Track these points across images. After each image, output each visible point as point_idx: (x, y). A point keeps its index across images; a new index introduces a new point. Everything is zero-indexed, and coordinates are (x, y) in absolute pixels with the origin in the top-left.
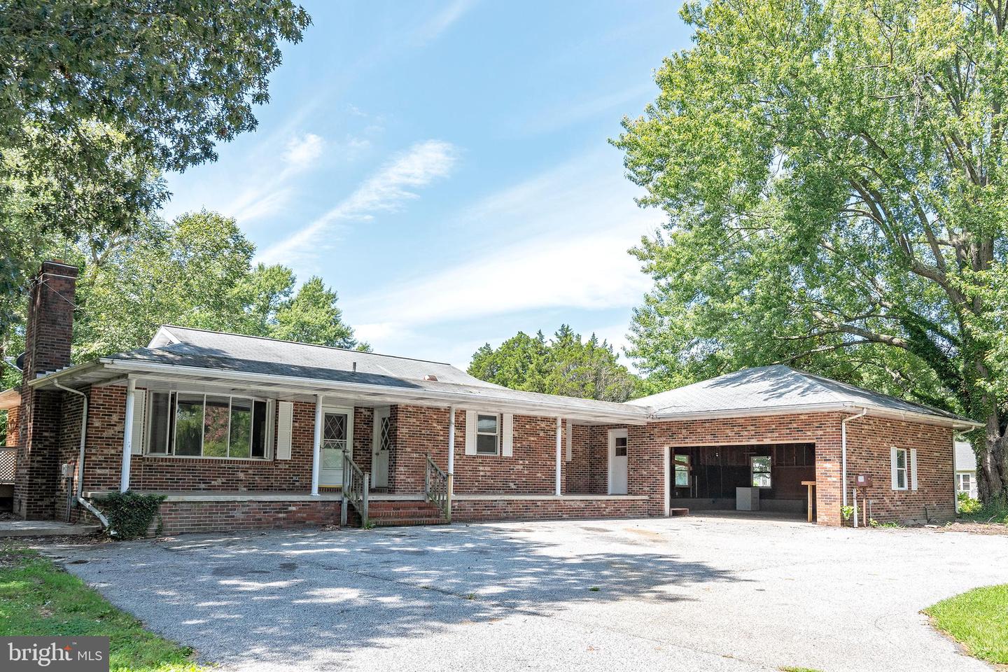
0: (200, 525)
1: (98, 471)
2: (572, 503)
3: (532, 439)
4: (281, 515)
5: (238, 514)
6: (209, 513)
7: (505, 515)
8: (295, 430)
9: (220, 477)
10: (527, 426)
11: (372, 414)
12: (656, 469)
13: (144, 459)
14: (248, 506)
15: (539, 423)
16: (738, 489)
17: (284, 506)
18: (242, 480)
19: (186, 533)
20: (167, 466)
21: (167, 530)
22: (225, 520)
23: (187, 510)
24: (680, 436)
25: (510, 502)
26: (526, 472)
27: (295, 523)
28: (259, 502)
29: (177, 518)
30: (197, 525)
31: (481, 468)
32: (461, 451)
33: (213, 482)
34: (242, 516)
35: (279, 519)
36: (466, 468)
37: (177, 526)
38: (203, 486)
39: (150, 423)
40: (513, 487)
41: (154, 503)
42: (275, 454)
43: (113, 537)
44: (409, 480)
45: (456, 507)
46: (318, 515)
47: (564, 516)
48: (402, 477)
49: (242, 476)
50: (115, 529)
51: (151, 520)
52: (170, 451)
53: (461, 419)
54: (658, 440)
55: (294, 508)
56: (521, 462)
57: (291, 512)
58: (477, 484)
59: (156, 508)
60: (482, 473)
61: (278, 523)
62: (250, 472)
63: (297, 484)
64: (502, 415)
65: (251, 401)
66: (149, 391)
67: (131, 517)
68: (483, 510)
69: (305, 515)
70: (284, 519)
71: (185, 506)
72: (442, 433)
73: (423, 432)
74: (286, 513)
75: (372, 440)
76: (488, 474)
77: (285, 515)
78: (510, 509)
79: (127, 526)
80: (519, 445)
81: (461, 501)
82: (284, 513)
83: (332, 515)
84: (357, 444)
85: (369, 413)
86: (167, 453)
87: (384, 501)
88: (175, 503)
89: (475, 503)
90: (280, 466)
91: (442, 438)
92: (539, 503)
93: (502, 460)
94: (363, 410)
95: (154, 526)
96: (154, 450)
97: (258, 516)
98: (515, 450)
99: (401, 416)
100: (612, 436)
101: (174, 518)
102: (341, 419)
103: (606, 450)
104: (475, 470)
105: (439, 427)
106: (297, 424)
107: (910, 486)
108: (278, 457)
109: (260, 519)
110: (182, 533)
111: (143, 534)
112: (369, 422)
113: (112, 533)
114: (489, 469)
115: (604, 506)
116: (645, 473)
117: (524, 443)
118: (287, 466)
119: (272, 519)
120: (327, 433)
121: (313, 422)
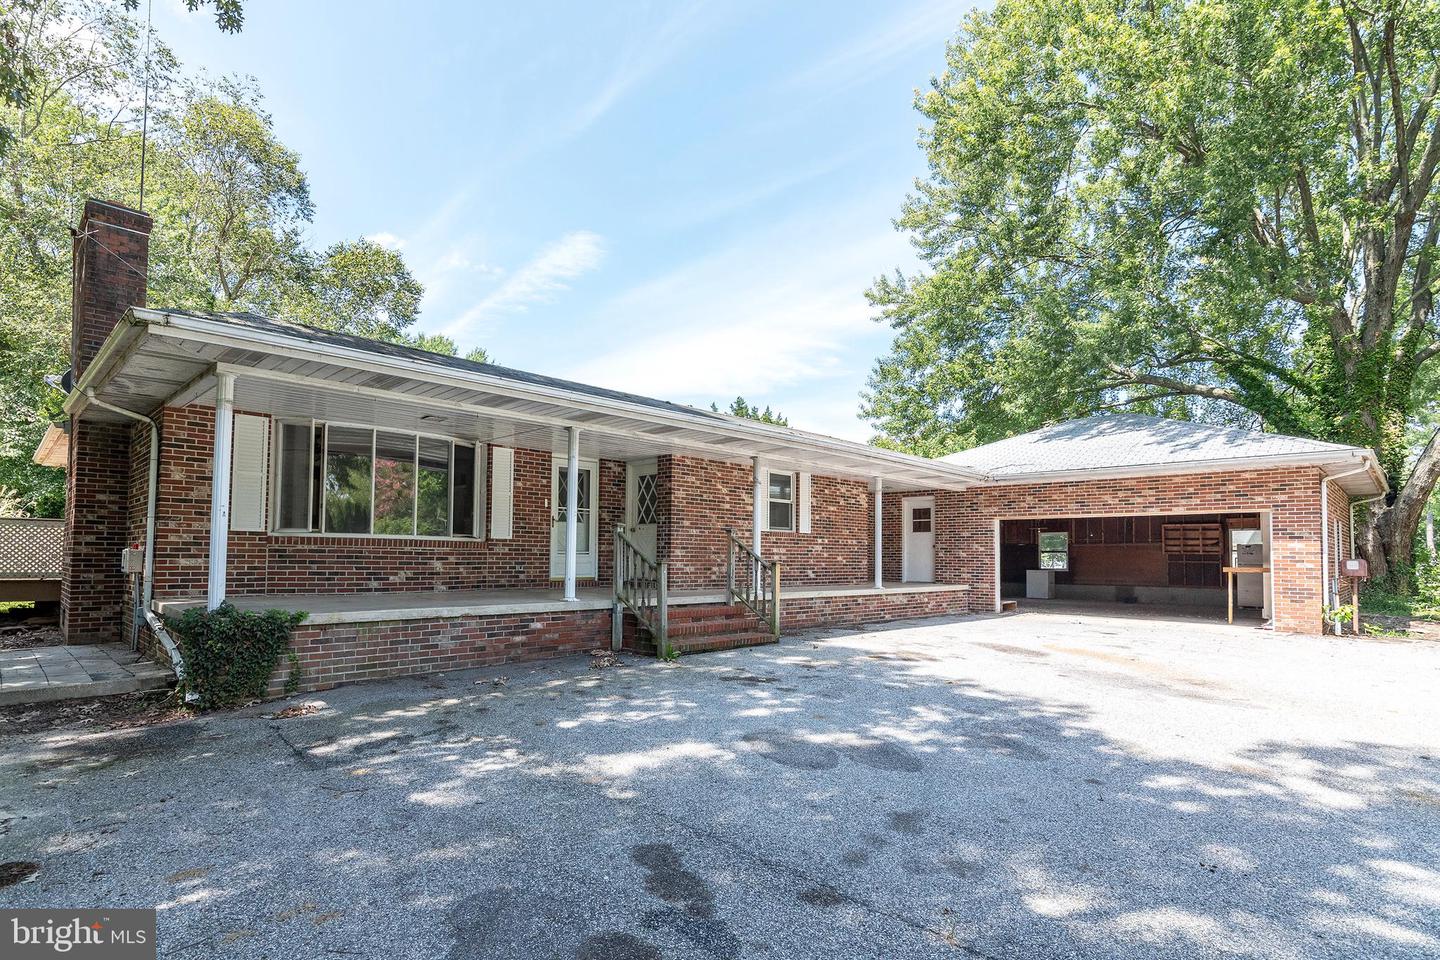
0: (374, 666)
1: (183, 562)
2: (894, 598)
3: (832, 509)
4: (518, 639)
5: (444, 641)
6: (392, 643)
8: (517, 493)
9: (402, 569)
10: (826, 491)
11: (624, 470)
12: (982, 549)
13: (269, 539)
14: (461, 625)
15: (839, 486)
16: (1028, 571)
17: (522, 622)
18: (438, 574)
19: (348, 684)
20: (310, 551)
21: (310, 680)
22: (421, 654)
23: (347, 639)
24: (1022, 504)
25: (828, 600)
26: (826, 555)
27: (541, 649)
28: (481, 617)
29: (329, 656)
30: (368, 667)
31: (775, 550)
32: (751, 526)
33: (391, 578)
34: (451, 644)
35: (515, 645)
37: (329, 671)
38: (374, 584)
39: (280, 472)
40: (812, 576)
41: (281, 628)
42: (488, 531)
43: (189, 706)
44: (687, 569)
46: (577, 634)
47: (887, 617)
48: (679, 565)
49: (438, 566)
50: (195, 688)
51: (274, 663)
52: (316, 524)
53: (751, 479)
54: (985, 511)
55: (538, 625)
56: (820, 541)
57: (534, 631)
59: (285, 638)
60: (776, 557)
61: (513, 653)
62: (452, 559)
63: (522, 576)
64: (798, 475)
65: (447, 444)
66: (277, 421)
67: (230, 661)
68: (798, 613)
69: (556, 636)
70: (523, 644)
71: (344, 632)
72: (728, 498)
73: (705, 497)
74: (526, 633)
75: (624, 509)
76: (784, 558)
77: (524, 638)
79: (221, 679)
80: (817, 517)
82: (523, 633)
83: (599, 632)
84: (604, 515)
85: (620, 469)
86: (311, 530)
87: (672, 606)
88: (323, 627)
89: (788, 603)
90: (497, 549)
91: (727, 506)
92: (860, 601)
93: (798, 539)
94: (611, 465)
95: (283, 675)
96: (287, 522)
97: (479, 643)
98: (815, 524)
99: (676, 472)
100: (908, 506)
101: (322, 656)
102: (582, 478)
103: (900, 525)
104: (769, 553)
105: (725, 491)
106: (520, 484)
108: (494, 535)
109: (483, 648)
110: (340, 685)
111: (260, 695)
112: (620, 482)
113: (188, 697)
114: (783, 551)
116: (964, 555)
117: (823, 514)
118: (507, 549)
119: (502, 646)
121: (544, 481)
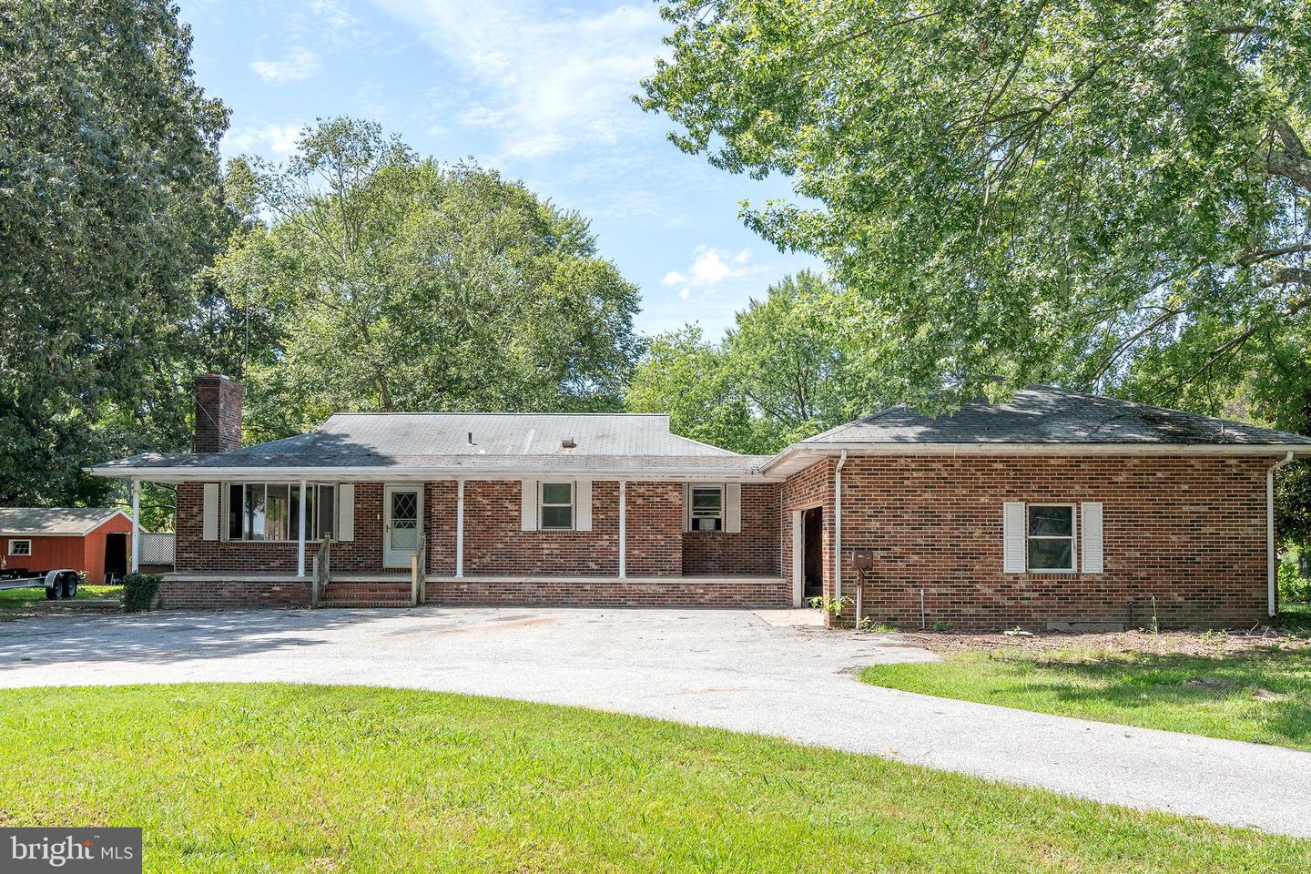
1: (185, 555)
2: (643, 588)
4: (265, 595)
5: (225, 593)
6: (200, 592)
7: (535, 600)
8: (357, 512)
10: (615, 493)
12: (788, 542)
13: (219, 544)
14: (234, 586)
15: (635, 488)
17: (268, 585)
21: (165, 605)
22: (214, 598)
23: (182, 588)
26: (614, 549)
27: (279, 602)
28: (244, 582)
29: (172, 595)
30: (191, 601)
31: (545, 546)
32: (516, 528)
34: (229, 595)
35: (264, 598)
36: (524, 546)
37: (173, 601)
38: (263, 567)
39: (229, 513)
40: (594, 567)
41: (153, 582)
42: (337, 536)
43: (124, 610)
44: (447, 560)
45: (465, 590)
46: (301, 595)
47: (630, 603)
48: (439, 557)
51: (152, 595)
53: (516, 490)
54: (788, 502)
55: (278, 589)
56: (607, 537)
57: (275, 591)
58: (539, 564)
59: (156, 588)
60: (546, 552)
61: (262, 602)
63: (361, 565)
64: (576, 481)
65: (314, 486)
66: (226, 484)
67: (135, 594)
69: (289, 595)
70: (269, 598)
71: (179, 585)
72: (489, 507)
74: (270, 592)
76: (556, 552)
77: (268, 594)
78: (541, 593)
79: (132, 600)
80: (603, 517)
81: (471, 583)
82: (268, 592)
87: (374, 582)
88: (170, 582)
89: (490, 585)
90: (344, 547)
91: (489, 513)
92: (588, 587)
93: (577, 536)
95: (155, 601)
97: (243, 595)
98: (596, 523)
99: (436, 492)
101: (170, 595)
102: (412, 496)
104: (537, 548)
105: (486, 502)
106: (359, 506)
107: (1079, 566)
108: (341, 539)
109: (246, 598)
111: (148, 607)
113: (123, 606)
114: (557, 546)
115: (702, 591)
117: (611, 513)
118: (350, 548)
119: (257, 598)
120: (398, 512)
121: (377, 503)
